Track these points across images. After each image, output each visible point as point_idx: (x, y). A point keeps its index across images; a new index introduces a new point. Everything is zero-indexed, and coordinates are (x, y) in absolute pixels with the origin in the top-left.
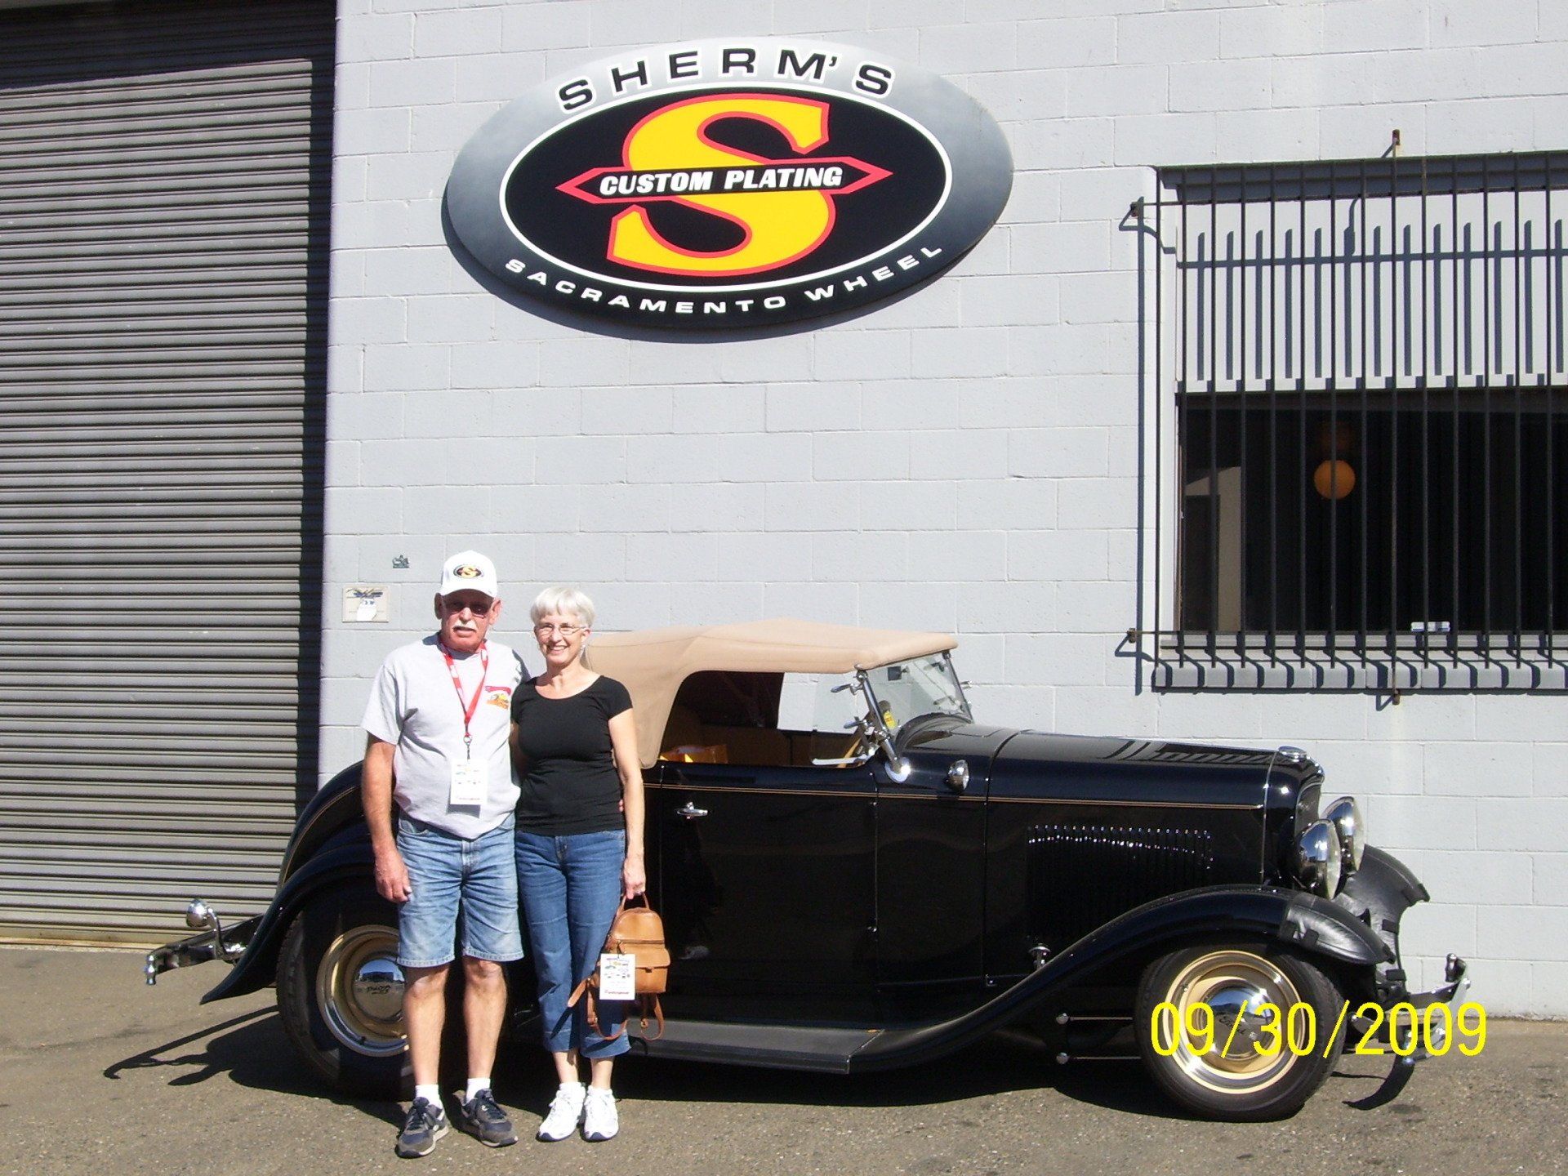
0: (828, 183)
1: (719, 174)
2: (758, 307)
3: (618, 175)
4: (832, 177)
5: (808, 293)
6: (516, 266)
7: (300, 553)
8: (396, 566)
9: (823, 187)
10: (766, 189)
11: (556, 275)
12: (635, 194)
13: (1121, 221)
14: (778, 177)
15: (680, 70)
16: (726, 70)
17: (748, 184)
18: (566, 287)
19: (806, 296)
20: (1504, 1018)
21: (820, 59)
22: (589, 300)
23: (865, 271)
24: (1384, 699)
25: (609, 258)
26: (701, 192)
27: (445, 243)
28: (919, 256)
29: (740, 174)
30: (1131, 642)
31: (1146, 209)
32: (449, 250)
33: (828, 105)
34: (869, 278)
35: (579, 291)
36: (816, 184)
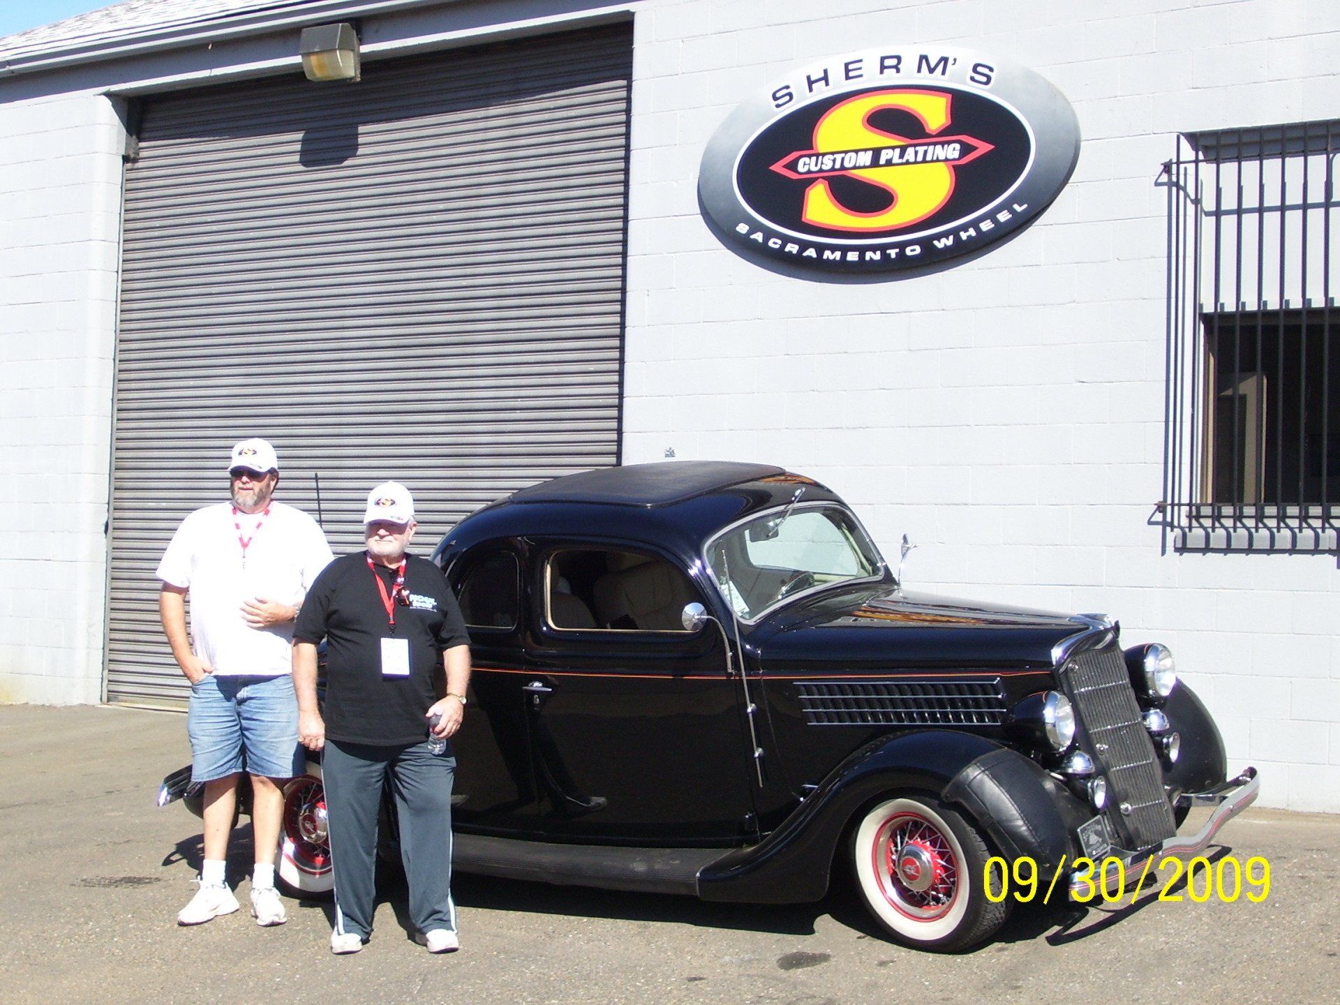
0: (950, 157)
2: (901, 254)
3: (810, 156)
4: (953, 151)
5: (936, 243)
6: (743, 228)
7: (616, 447)
8: (667, 456)
9: (946, 160)
10: (908, 163)
11: (769, 234)
12: (821, 171)
13: (1156, 177)
14: (916, 153)
15: (851, 74)
16: (882, 72)
17: (896, 160)
18: (775, 243)
19: (934, 245)
21: (945, 60)
22: (790, 252)
23: (975, 224)
25: (803, 220)
26: (864, 167)
27: (699, 212)
28: (1012, 211)
29: (890, 151)
30: (1160, 512)
31: (1174, 167)
32: (700, 217)
33: (950, 96)
34: (978, 229)
35: (783, 246)
36: (942, 157)
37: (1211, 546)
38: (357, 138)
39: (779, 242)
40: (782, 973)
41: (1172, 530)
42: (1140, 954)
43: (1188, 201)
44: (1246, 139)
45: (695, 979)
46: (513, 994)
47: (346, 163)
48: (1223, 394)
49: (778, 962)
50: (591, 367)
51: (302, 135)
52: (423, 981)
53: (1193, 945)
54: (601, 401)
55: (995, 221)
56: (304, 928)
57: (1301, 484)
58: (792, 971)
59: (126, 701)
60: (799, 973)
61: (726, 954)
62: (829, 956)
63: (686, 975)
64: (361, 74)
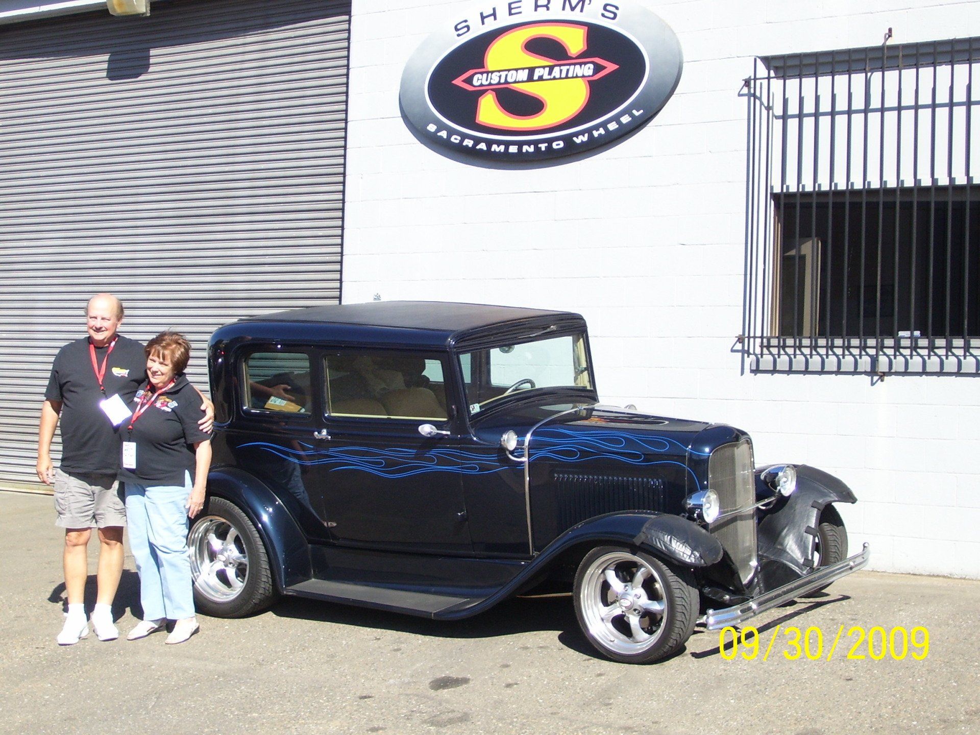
0: (586, 74)
2: (549, 148)
3: (482, 73)
4: (588, 70)
5: (575, 139)
6: (432, 128)
7: (339, 293)
8: (375, 299)
9: (583, 76)
10: (554, 78)
11: (451, 132)
12: (490, 84)
13: (739, 90)
14: (561, 71)
15: (513, 11)
16: (536, 10)
17: (546, 76)
18: (456, 139)
19: (574, 141)
20: (938, 576)
21: (583, 1)
22: (467, 146)
23: (604, 125)
24: (876, 378)
25: (477, 121)
26: (523, 82)
27: (400, 115)
28: (631, 115)
29: (542, 69)
30: (740, 343)
31: (752, 82)
32: (401, 118)
33: (586, 28)
34: (606, 129)
35: (462, 141)
36: (580, 74)
37: (777, 369)
38: (149, 59)
39: (459, 138)
40: (432, 693)
41: (748, 357)
42: (704, 678)
43: (763, 107)
44: (805, 62)
45: (365, 697)
46: (224, 709)
47: (141, 78)
48: (788, 254)
49: (430, 684)
50: (320, 233)
51: (108, 57)
52: (158, 698)
53: (745, 672)
54: (327, 258)
55: (619, 122)
56: (74, 657)
57: (844, 322)
58: (440, 691)
60: (445, 693)
61: (390, 678)
62: (469, 679)
63: (358, 694)
64: (150, 10)
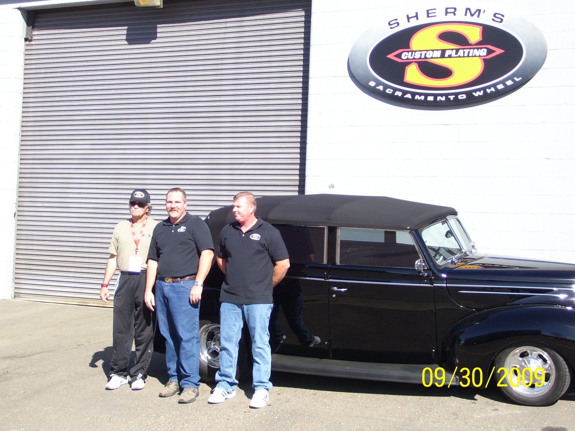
0: (481, 55)
1: (443, 52)
2: (456, 99)
3: (408, 52)
4: (483, 52)
5: (474, 93)
6: (372, 84)
7: (298, 183)
8: (330, 187)
9: (480, 56)
10: (460, 57)
11: (386, 87)
12: (414, 59)
14: (464, 52)
15: (430, 15)
16: (446, 15)
17: (453, 55)
18: (389, 91)
19: (473, 95)
21: (479, 11)
22: (397, 96)
23: (494, 86)
25: (404, 81)
26: (437, 58)
27: (348, 75)
28: (513, 80)
29: (451, 51)
32: (349, 78)
33: (482, 27)
34: (496, 88)
35: (394, 92)
36: (477, 55)
39: (392, 91)
55: (504, 84)
59: (24, 298)
64: (163, 4)
